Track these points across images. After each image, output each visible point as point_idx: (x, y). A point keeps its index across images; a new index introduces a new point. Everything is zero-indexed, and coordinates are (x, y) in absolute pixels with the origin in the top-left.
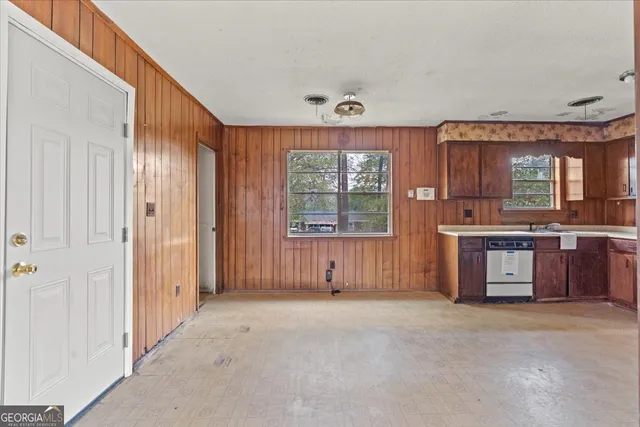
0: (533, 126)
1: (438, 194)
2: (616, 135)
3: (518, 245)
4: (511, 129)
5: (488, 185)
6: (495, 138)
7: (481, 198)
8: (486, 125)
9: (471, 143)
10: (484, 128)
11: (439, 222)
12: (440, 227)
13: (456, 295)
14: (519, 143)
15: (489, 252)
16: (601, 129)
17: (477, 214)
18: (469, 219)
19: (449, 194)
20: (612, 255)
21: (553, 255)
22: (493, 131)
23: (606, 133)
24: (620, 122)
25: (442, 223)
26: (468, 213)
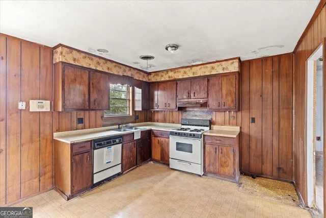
0: (121, 66)
1: (54, 106)
2: (153, 80)
3: (114, 142)
4: (109, 64)
5: (95, 101)
6: (99, 68)
7: (89, 109)
8: (93, 57)
9: (82, 68)
10: (92, 59)
11: (54, 129)
12: (55, 134)
13: (69, 193)
14: (114, 75)
15: (95, 151)
16: (148, 76)
17: (86, 121)
18: (80, 125)
19: (63, 106)
20: (153, 138)
21: (131, 143)
22: (98, 63)
23: (150, 78)
24: (155, 74)
25: (58, 130)
26: (80, 121)
